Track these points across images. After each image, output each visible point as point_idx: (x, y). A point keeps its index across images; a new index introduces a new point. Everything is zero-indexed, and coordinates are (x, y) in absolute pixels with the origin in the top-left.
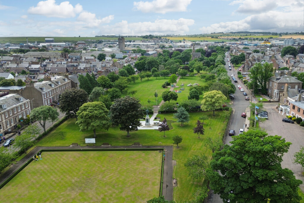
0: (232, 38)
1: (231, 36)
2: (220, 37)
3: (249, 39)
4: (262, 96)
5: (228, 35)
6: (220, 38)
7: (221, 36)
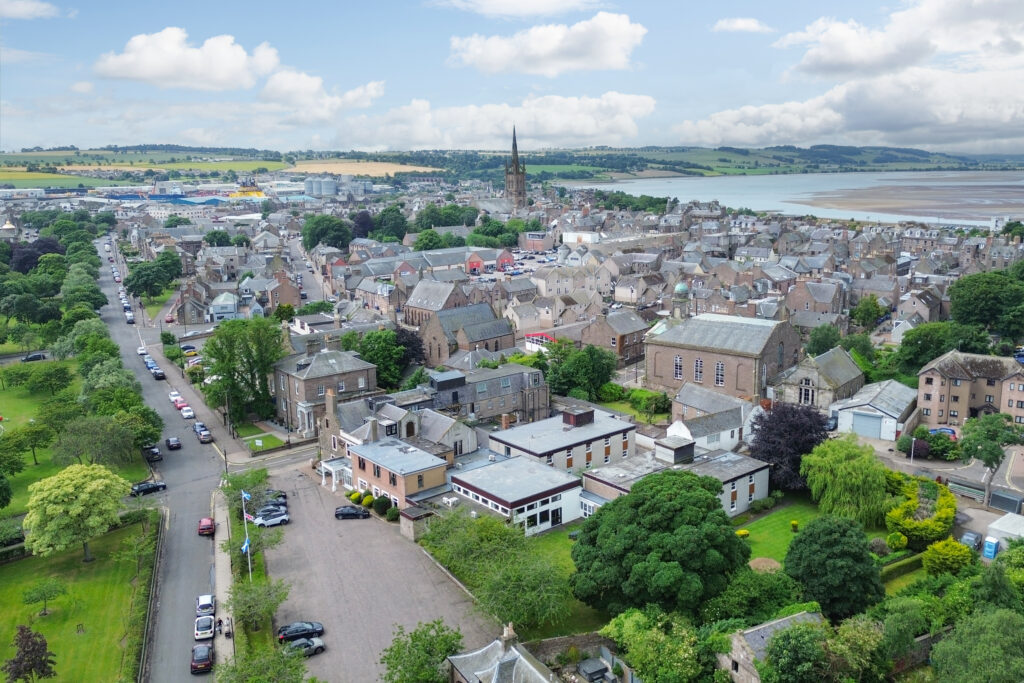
0: (116, 171)
1: (114, 161)
2: (67, 168)
3: (187, 175)
4: (261, 426)
5: (99, 159)
6: (69, 172)
7: (69, 164)
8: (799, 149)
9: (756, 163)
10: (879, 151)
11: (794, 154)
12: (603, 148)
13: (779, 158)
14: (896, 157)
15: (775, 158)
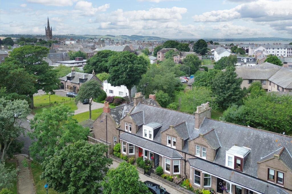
8: (128, 36)
9: (117, 39)
10: (148, 37)
11: (127, 37)
12: (72, 35)
13: (123, 38)
14: (153, 39)
15: (122, 38)
